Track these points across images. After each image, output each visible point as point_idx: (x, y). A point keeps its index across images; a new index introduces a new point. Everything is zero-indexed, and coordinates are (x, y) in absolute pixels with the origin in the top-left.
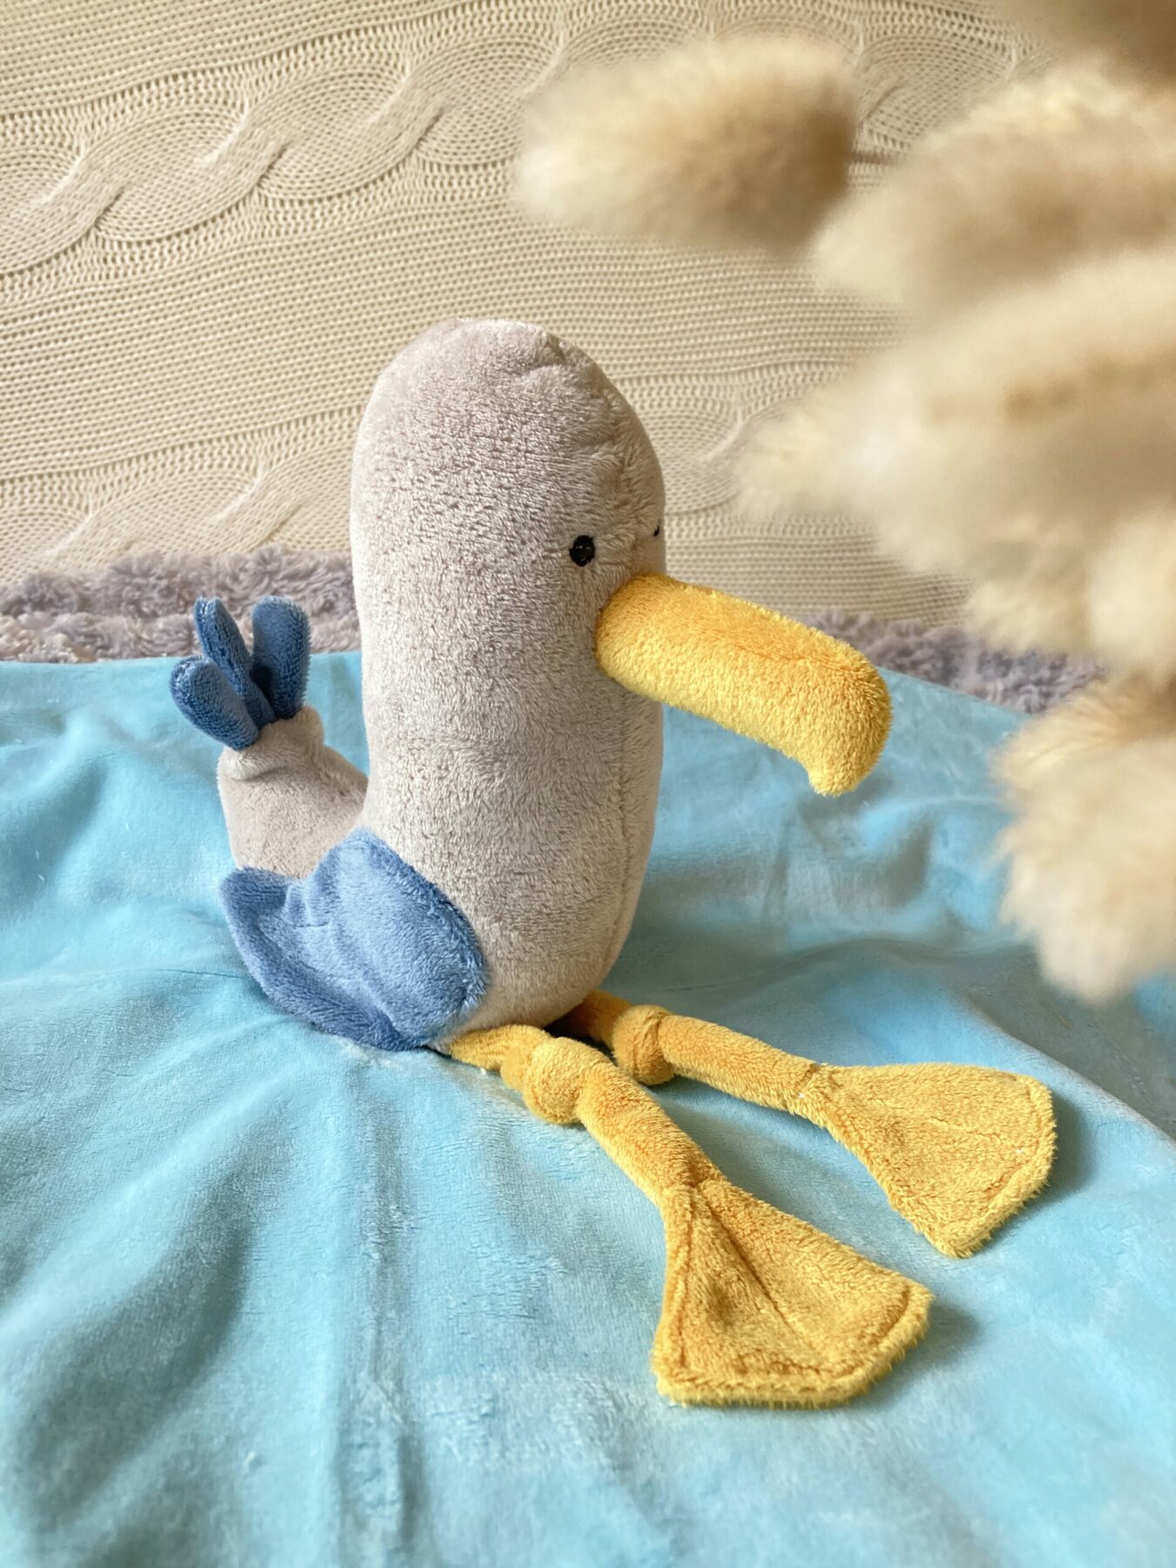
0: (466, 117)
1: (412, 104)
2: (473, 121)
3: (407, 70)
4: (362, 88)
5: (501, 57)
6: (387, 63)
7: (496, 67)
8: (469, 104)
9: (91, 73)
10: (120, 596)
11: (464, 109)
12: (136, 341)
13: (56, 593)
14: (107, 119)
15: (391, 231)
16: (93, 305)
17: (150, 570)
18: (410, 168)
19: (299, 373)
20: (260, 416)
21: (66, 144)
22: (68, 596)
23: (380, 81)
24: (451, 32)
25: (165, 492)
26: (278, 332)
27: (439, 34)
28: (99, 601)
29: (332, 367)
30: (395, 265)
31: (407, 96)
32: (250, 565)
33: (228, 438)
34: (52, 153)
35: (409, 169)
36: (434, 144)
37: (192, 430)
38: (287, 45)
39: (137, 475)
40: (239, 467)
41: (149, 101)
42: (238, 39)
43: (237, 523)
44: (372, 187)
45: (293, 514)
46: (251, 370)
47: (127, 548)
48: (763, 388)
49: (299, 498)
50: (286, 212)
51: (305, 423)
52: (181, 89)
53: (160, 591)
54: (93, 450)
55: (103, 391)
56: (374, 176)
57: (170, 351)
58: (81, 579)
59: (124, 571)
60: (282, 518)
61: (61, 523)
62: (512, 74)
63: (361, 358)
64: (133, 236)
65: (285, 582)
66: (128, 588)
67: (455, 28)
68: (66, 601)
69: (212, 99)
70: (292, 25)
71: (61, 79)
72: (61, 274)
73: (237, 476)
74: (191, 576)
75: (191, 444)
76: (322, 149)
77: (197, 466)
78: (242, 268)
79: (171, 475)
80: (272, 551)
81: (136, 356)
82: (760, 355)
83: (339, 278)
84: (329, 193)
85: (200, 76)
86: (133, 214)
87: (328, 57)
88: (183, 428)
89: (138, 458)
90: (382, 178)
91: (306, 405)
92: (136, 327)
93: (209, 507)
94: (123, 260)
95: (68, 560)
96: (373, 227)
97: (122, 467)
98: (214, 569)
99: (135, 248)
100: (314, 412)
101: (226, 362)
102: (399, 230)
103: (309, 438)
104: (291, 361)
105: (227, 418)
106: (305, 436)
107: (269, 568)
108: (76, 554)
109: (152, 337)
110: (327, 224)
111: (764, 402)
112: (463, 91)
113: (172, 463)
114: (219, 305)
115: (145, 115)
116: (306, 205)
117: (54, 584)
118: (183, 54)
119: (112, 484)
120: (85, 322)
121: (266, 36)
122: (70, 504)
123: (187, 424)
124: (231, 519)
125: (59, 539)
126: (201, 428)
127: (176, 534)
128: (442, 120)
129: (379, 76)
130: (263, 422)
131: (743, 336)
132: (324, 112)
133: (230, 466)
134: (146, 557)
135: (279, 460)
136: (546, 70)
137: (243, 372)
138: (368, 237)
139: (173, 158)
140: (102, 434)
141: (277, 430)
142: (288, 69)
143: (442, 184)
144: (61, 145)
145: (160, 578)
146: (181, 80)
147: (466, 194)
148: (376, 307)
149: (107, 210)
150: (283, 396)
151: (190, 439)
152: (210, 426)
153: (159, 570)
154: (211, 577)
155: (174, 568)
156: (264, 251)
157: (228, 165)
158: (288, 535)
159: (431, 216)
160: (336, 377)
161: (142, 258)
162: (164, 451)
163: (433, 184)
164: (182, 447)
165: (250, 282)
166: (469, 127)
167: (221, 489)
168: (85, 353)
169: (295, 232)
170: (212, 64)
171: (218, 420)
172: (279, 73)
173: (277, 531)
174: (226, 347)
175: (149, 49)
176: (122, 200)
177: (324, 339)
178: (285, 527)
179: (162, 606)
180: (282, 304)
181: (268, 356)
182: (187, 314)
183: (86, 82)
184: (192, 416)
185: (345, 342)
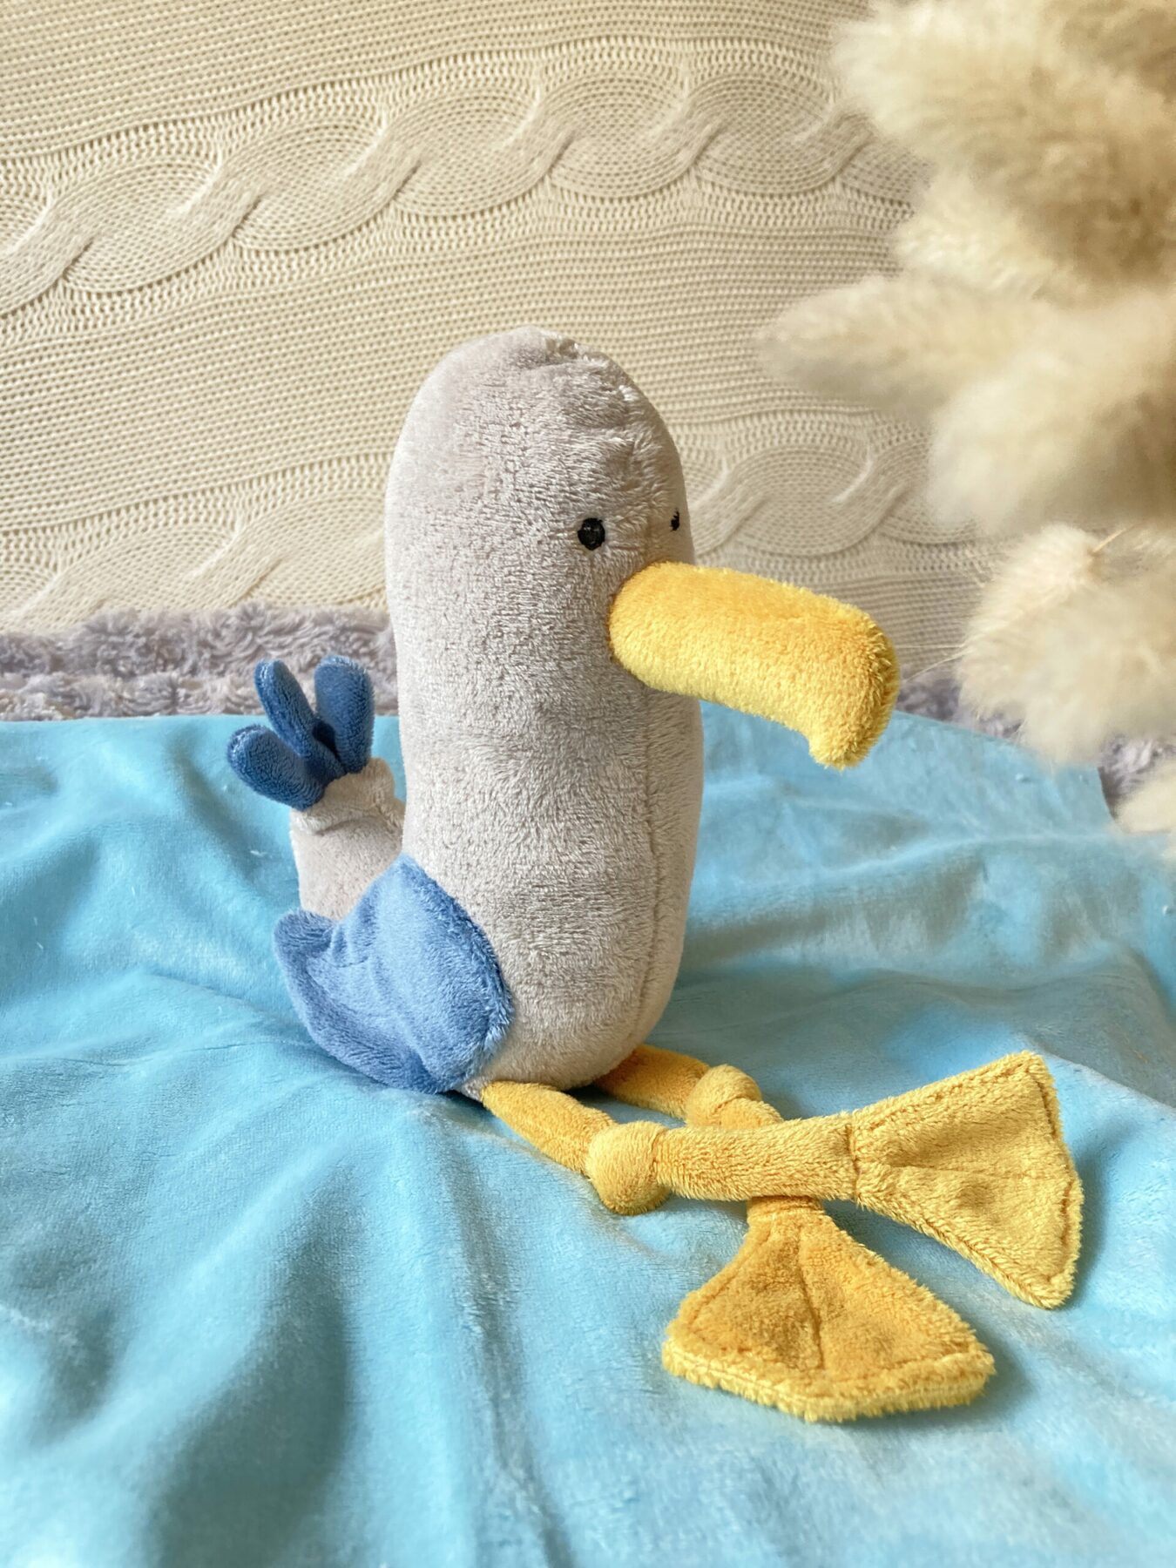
0: (444, 170)
1: (389, 156)
2: (451, 173)
3: (384, 122)
4: (338, 140)
5: (478, 111)
6: (363, 116)
7: (474, 120)
8: (447, 156)
9: (59, 123)
10: (94, 655)
11: (442, 161)
12: (106, 394)
13: (27, 654)
14: (75, 169)
15: (369, 282)
16: (62, 357)
17: (126, 628)
18: (389, 218)
19: (277, 425)
20: (237, 469)
21: (32, 194)
22: (39, 656)
23: (356, 133)
24: (427, 86)
25: (139, 548)
26: (255, 384)
27: (415, 88)
28: (72, 661)
29: (311, 418)
30: (375, 316)
31: (385, 148)
32: (233, 621)
33: (203, 492)
34: (17, 203)
35: (387, 220)
36: (412, 196)
37: (166, 484)
38: (261, 97)
39: (108, 531)
40: (215, 521)
41: (119, 151)
42: (210, 90)
43: (214, 579)
44: (349, 237)
45: (273, 569)
46: (227, 422)
47: (100, 605)
48: (747, 437)
49: (279, 551)
50: (262, 263)
51: (284, 475)
52: (152, 140)
53: (138, 650)
54: (62, 506)
55: (72, 445)
56: (352, 227)
57: (143, 404)
58: (53, 639)
59: (99, 630)
60: (261, 574)
61: (28, 582)
62: (489, 127)
63: (341, 409)
64: (103, 287)
65: (271, 637)
66: (103, 647)
67: (431, 82)
68: (37, 661)
69: (184, 150)
70: (266, 77)
71: (27, 129)
72: (27, 325)
73: (214, 530)
74: (170, 634)
75: (165, 499)
76: (298, 200)
77: (171, 521)
78: (216, 318)
79: (145, 530)
80: (255, 607)
81: (106, 408)
82: (742, 404)
83: (317, 328)
84: (306, 244)
85: (171, 127)
86: (103, 265)
87: (302, 109)
88: (156, 482)
89: (109, 514)
90: (360, 229)
91: (285, 457)
92: (106, 379)
93: (185, 563)
94: (92, 311)
95: (36, 619)
96: (351, 278)
97: (92, 523)
98: (195, 626)
99: (105, 299)
100: (293, 464)
101: (201, 414)
102: (377, 280)
103: (288, 491)
104: (269, 413)
105: (202, 472)
106: (284, 489)
107: (253, 623)
108: (46, 613)
109: (123, 390)
110: (304, 275)
111: (748, 451)
112: (440, 144)
113: (146, 518)
114: (193, 356)
115: (114, 165)
116: (282, 256)
117: (23, 644)
118: (154, 105)
119: (82, 541)
120: (53, 375)
121: (239, 87)
122: (38, 562)
123: (161, 478)
124: (209, 576)
125: (26, 599)
126: (176, 482)
127: (150, 591)
128: (419, 172)
129: (355, 129)
130: (240, 475)
131: (725, 385)
132: (299, 163)
133: (206, 520)
134: (122, 614)
135: (257, 514)
136: (523, 123)
137: (219, 424)
138: (346, 287)
139: (144, 209)
140: (71, 489)
141: (255, 483)
142: (262, 121)
143: (420, 235)
144: (26, 195)
145: (137, 636)
146: (151, 130)
147: (445, 245)
148: (356, 358)
149: (76, 260)
150: (261, 448)
151: (165, 494)
152: (185, 480)
153: (136, 628)
154: (192, 634)
155: (150, 625)
156: (240, 302)
157: (201, 216)
158: (268, 590)
159: (410, 266)
160: (316, 429)
161: (112, 309)
162: (137, 506)
163: (412, 235)
164: (156, 501)
165: (225, 333)
166: (447, 178)
167: (197, 544)
168: (53, 406)
169: (272, 282)
170: (183, 115)
171: (194, 473)
172: (253, 124)
173: (257, 586)
174: (201, 399)
175: (118, 99)
176: (91, 251)
177: (302, 390)
178: (264, 583)
179: (139, 665)
180: (258, 355)
181: (244, 408)
182: (159, 366)
183: (52, 132)
184: (166, 470)
185: (323, 393)
